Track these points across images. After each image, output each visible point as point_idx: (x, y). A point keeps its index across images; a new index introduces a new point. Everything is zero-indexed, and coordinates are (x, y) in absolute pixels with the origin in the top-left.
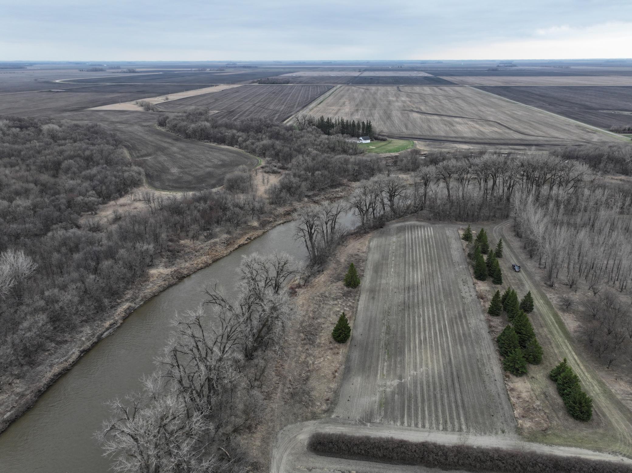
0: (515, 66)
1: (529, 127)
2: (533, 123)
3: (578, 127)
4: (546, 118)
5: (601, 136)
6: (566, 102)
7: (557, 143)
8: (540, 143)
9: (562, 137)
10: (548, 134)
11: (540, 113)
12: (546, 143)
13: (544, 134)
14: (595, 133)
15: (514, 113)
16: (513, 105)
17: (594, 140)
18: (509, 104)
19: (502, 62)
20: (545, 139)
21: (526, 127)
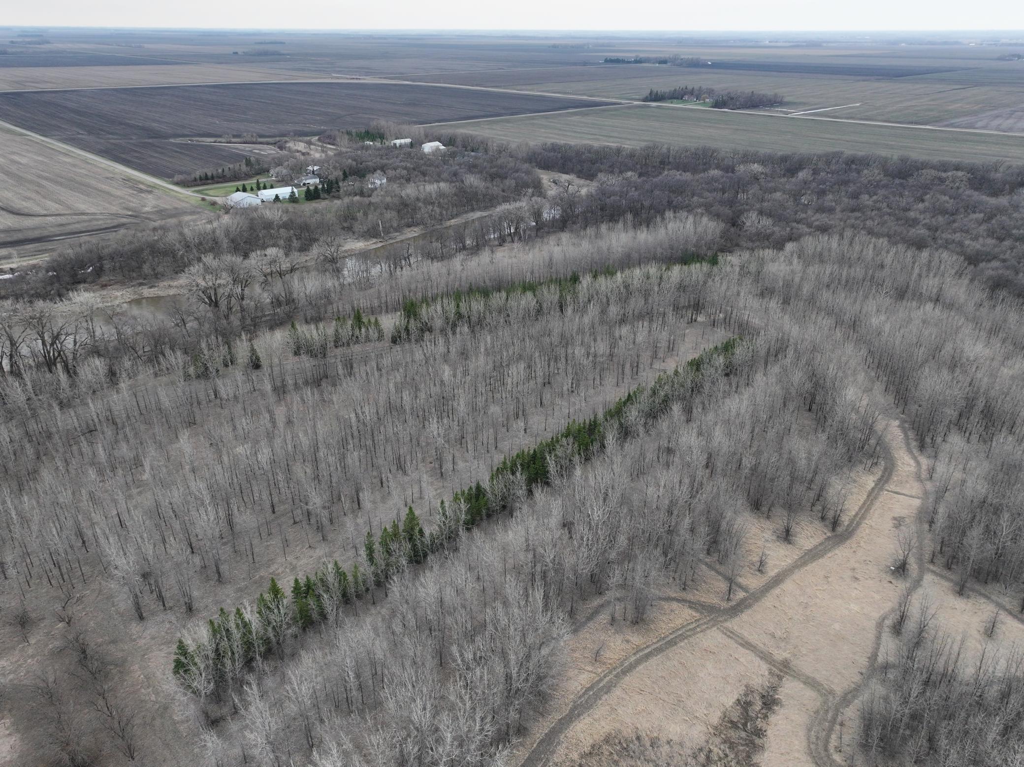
0: (48, 42)
1: (33, 195)
2: (44, 182)
3: (127, 180)
4: (74, 166)
5: (159, 198)
6: (121, 124)
7: (78, 227)
8: (45, 233)
9: (92, 210)
10: (69, 208)
11: (66, 155)
12: (56, 230)
13: (59, 208)
14: (150, 192)
15: (14, 162)
16: (18, 138)
17: (147, 209)
18: (8, 136)
19: (25, 34)
20: (60, 220)
21: (29, 194)
